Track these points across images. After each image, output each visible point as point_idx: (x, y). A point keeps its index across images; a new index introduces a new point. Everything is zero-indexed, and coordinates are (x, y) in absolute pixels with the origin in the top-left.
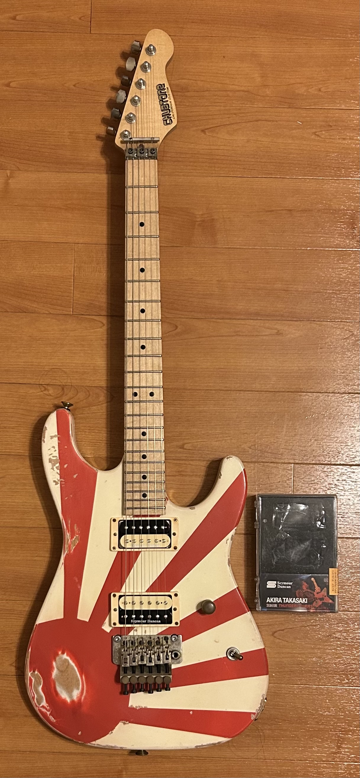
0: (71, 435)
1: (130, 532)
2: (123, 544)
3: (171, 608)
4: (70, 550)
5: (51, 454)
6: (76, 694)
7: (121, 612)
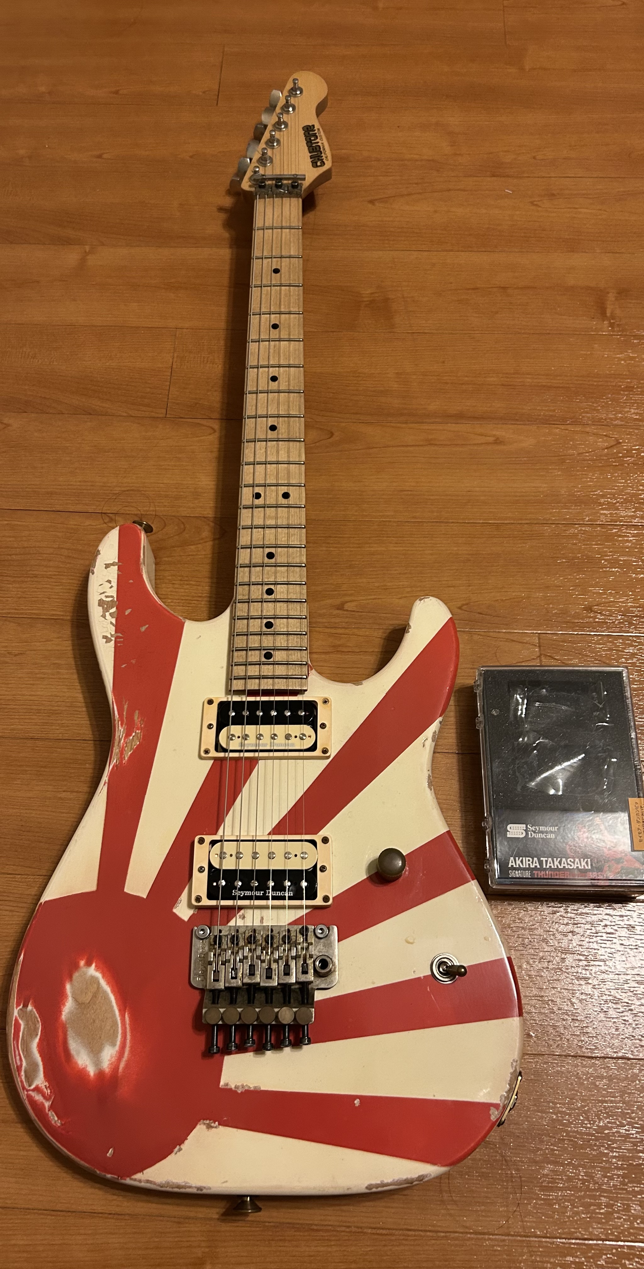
0: (141, 561)
1: (238, 721)
2: (223, 743)
3: (316, 866)
4: (121, 758)
5: (104, 593)
6: (108, 1054)
7: (214, 873)
